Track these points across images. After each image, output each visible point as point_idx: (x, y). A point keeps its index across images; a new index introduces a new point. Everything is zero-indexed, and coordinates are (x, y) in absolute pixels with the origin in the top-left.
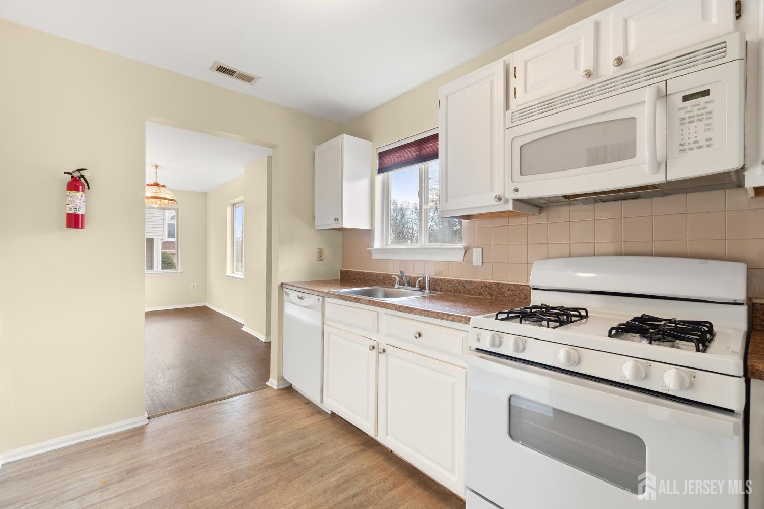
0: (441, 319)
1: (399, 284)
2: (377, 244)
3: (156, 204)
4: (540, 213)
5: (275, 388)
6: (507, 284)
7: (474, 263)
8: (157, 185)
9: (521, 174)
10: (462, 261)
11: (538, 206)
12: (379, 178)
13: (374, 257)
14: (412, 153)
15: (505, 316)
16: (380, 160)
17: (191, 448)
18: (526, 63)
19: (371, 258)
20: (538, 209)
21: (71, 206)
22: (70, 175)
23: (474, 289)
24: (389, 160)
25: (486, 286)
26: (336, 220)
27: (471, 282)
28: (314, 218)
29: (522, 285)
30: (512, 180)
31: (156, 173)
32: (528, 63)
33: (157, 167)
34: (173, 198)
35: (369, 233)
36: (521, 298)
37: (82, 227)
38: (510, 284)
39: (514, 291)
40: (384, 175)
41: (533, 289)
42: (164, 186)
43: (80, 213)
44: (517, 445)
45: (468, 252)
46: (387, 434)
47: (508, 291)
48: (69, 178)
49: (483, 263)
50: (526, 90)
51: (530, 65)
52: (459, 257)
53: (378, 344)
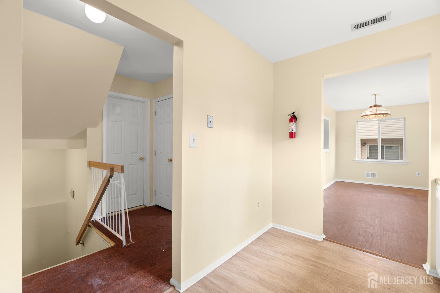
3: (375, 118)
8: (375, 106)
17: (327, 266)
21: (290, 129)
22: (290, 116)
31: (376, 99)
33: (375, 95)
34: (387, 113)
37: (295, 138)
42: (380, 106)
43: (293, 131)
48: (290, 117)
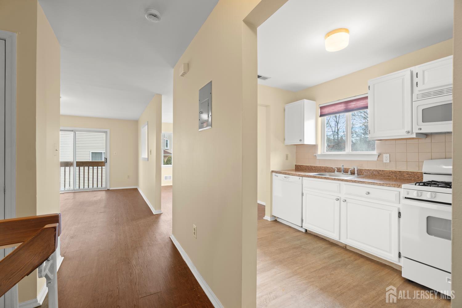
0: (382, 186)
1: (337, 172)
2: (319, 152)
4: (426, 138)
5: (269, 220)
6: (406, 171)
7: (384, 161)
9: (423, 122)
10: (376, 160)
11: (426, 135)
12: (320, 119)
13: (318, 158)
14: (342, 107)
15: (422, 184)
16: (320, 110)
18: (424, 72)
19: (316, 159)
20: (425, 135)
23: (385, 174)
24: (326, 111)
25: (393, 173)
26: (300, 140)
27: (382, 170)
28: (284, 139)
29: (416, 172)
30: (417, 125)
32: (425, 71)
35: (315, 147)
36: (415, 178)
38: (408, 172)
39: (411, 175)
40: (323, 118)
41: (424, 173)
44: (433, 237)
45: (380, 156)
46: (347, 238)
47: (407, 174)
49: (390, 161)
50: (424, 83)
51: (426, 73)
52: (375, 158)
53: (340, 198)
